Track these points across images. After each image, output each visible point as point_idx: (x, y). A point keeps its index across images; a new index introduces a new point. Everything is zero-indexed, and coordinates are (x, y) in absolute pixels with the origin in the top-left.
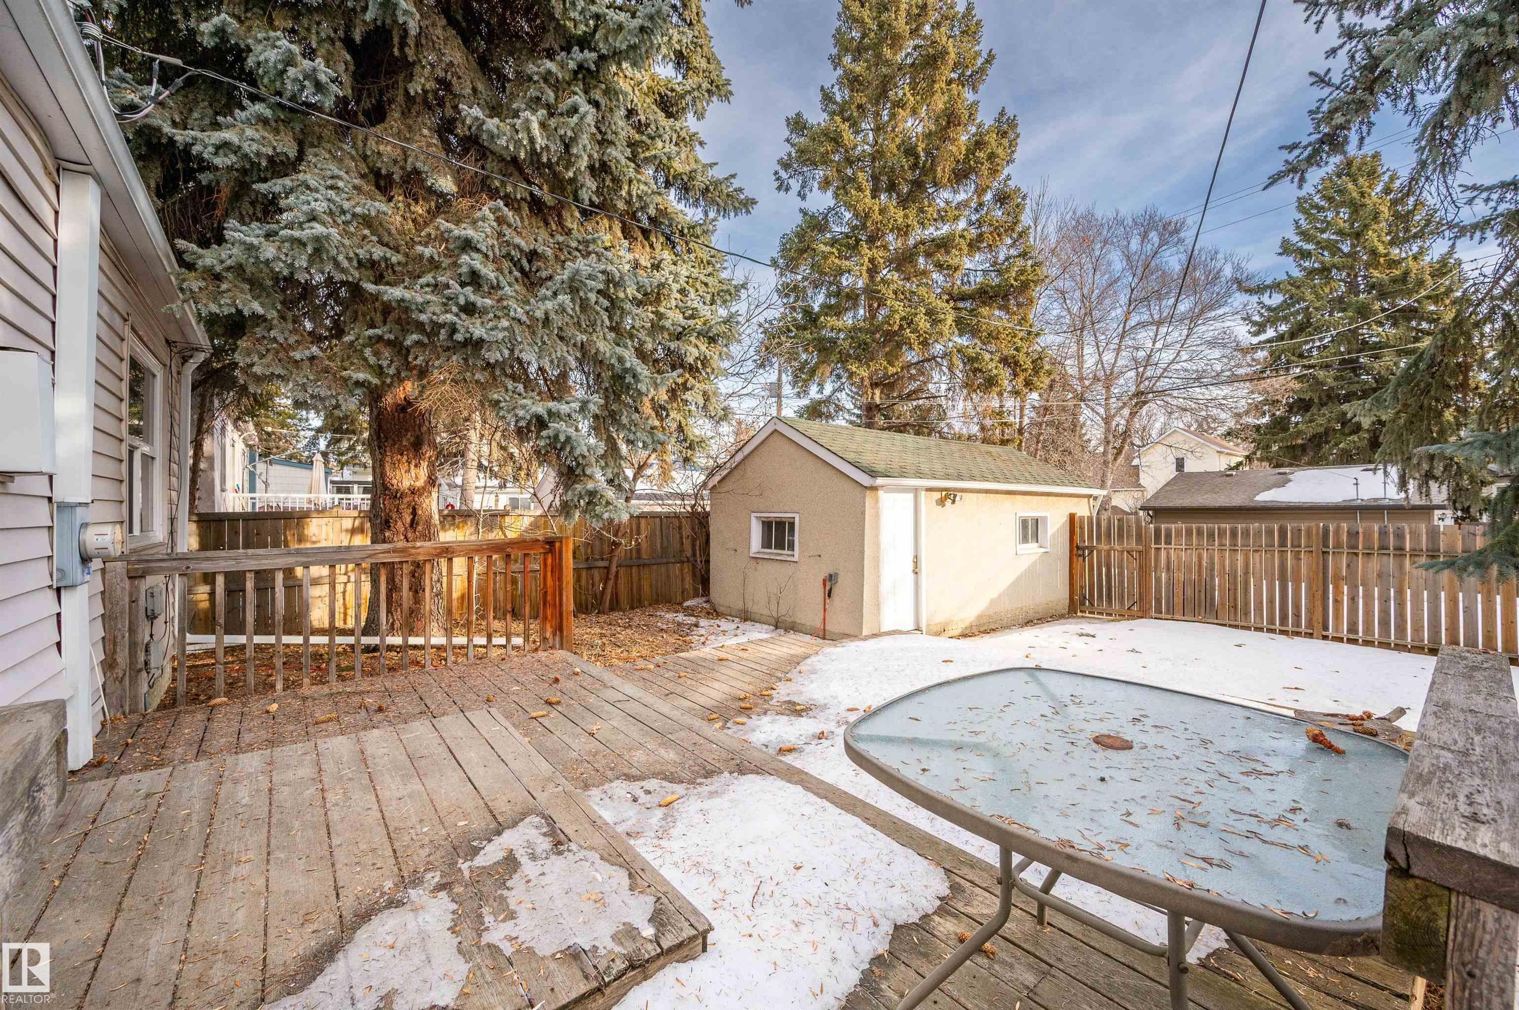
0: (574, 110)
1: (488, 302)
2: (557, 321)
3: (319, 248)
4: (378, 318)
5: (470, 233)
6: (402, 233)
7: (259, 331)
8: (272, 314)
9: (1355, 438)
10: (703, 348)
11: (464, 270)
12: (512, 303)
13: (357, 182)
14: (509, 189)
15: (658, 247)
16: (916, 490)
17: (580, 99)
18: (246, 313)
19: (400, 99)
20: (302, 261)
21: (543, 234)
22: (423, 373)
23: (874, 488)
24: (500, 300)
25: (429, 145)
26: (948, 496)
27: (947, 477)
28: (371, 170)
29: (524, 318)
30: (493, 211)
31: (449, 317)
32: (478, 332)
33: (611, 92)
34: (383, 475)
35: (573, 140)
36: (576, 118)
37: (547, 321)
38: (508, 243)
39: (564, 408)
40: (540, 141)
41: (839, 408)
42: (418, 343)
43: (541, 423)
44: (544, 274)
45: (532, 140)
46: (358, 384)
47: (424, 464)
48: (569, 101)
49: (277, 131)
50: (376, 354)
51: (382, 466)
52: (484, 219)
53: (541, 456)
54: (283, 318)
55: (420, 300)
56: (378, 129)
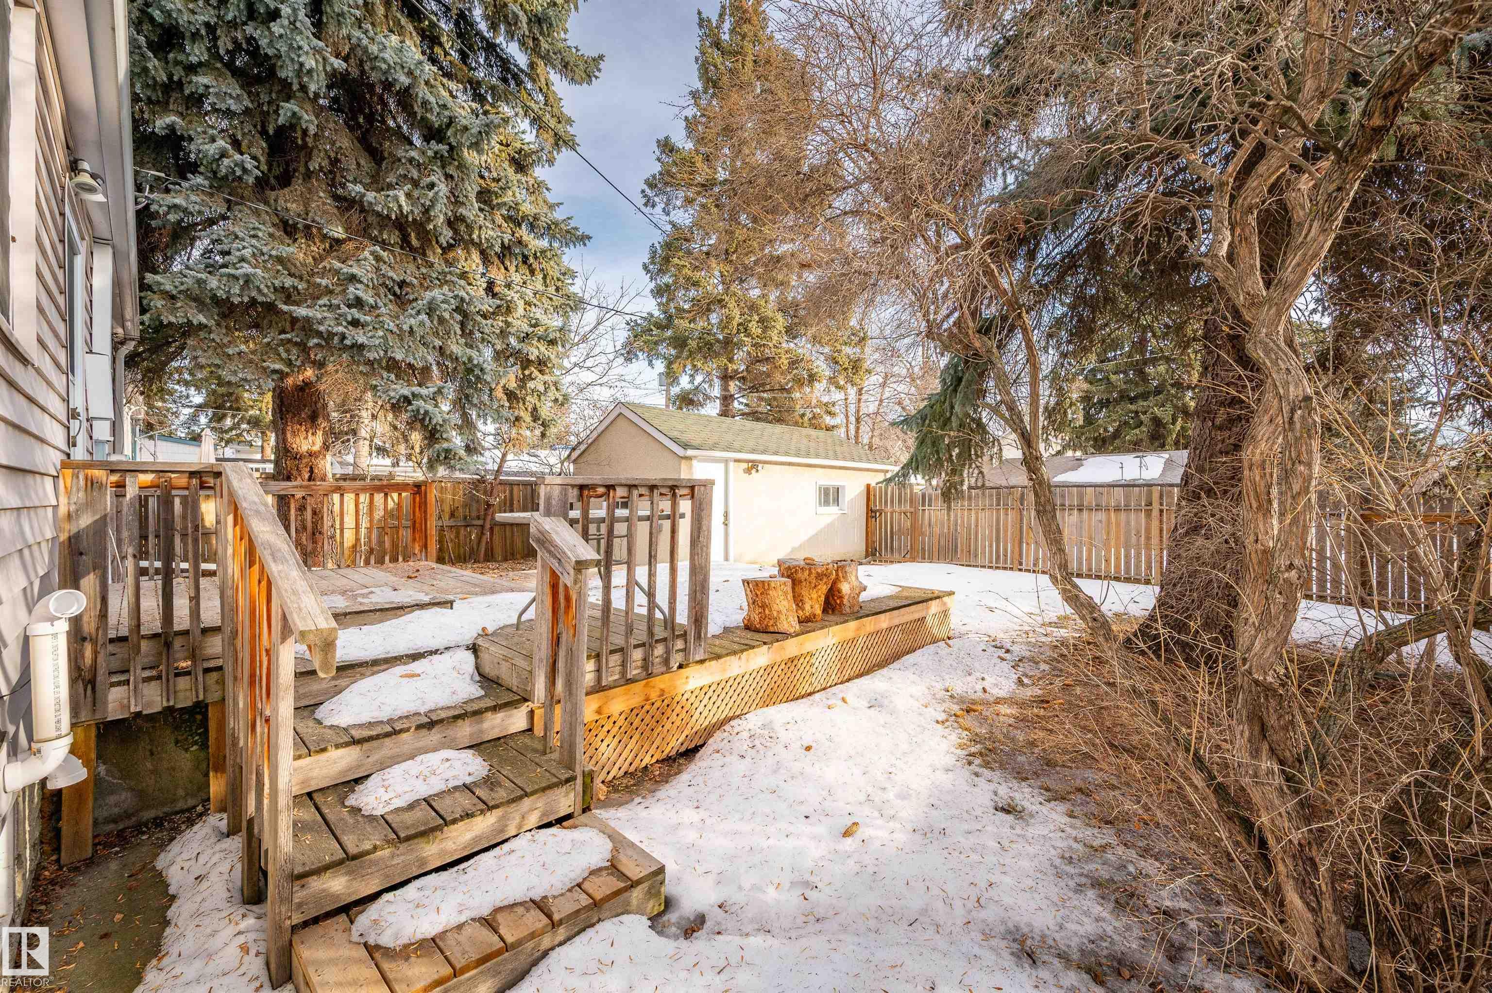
0: (432, 186)
1: (368, 318)
2: (419, 332)
3: (248, 280)
4: (288, 326)
5: (355, 270)
6: (304, 265)
7: (202, 334)
8: (211, 323)
9: (1137, 431)
10: (543, 349)
11: (351, 297)
12: (386, 319)
13: (271, 230)
14: (385, 236)
15: (512, 269)
16: (726, 461)
17: (436, 178)
18: (195, 322)
19: (302, 169)
20: (236, 290)
21: (411, 268)
22: (320, 365)
23: (689, 458)
24: (378, 316)
25: (324, 204)
26: (753, 467)
27: (753, 451)
28: (281, 220)
29: (395, 330)
30: (372, 253)
31: (340, 329)
32: (361, 339)
33: (462, 166)
34: (285, 440)
35: (432, 206)
36: (431, 194)
37: (411, 331)
38: (384, 276)
39: (424, 391)
40: (406, 209)
41: (707, 397)
42: (318, 345)
43: (407, 400)
44: (411, 297)
45: (400, 206)
46: (275, 371)
47: (320, 433)
48: (428, 180)
49: (212, 195)
50: (287, 351)
51: (284, 433)
52: (365, 259)
53: (411, 425)
54: (218, 324)
55: (319, 316)
56: (286, 190)
